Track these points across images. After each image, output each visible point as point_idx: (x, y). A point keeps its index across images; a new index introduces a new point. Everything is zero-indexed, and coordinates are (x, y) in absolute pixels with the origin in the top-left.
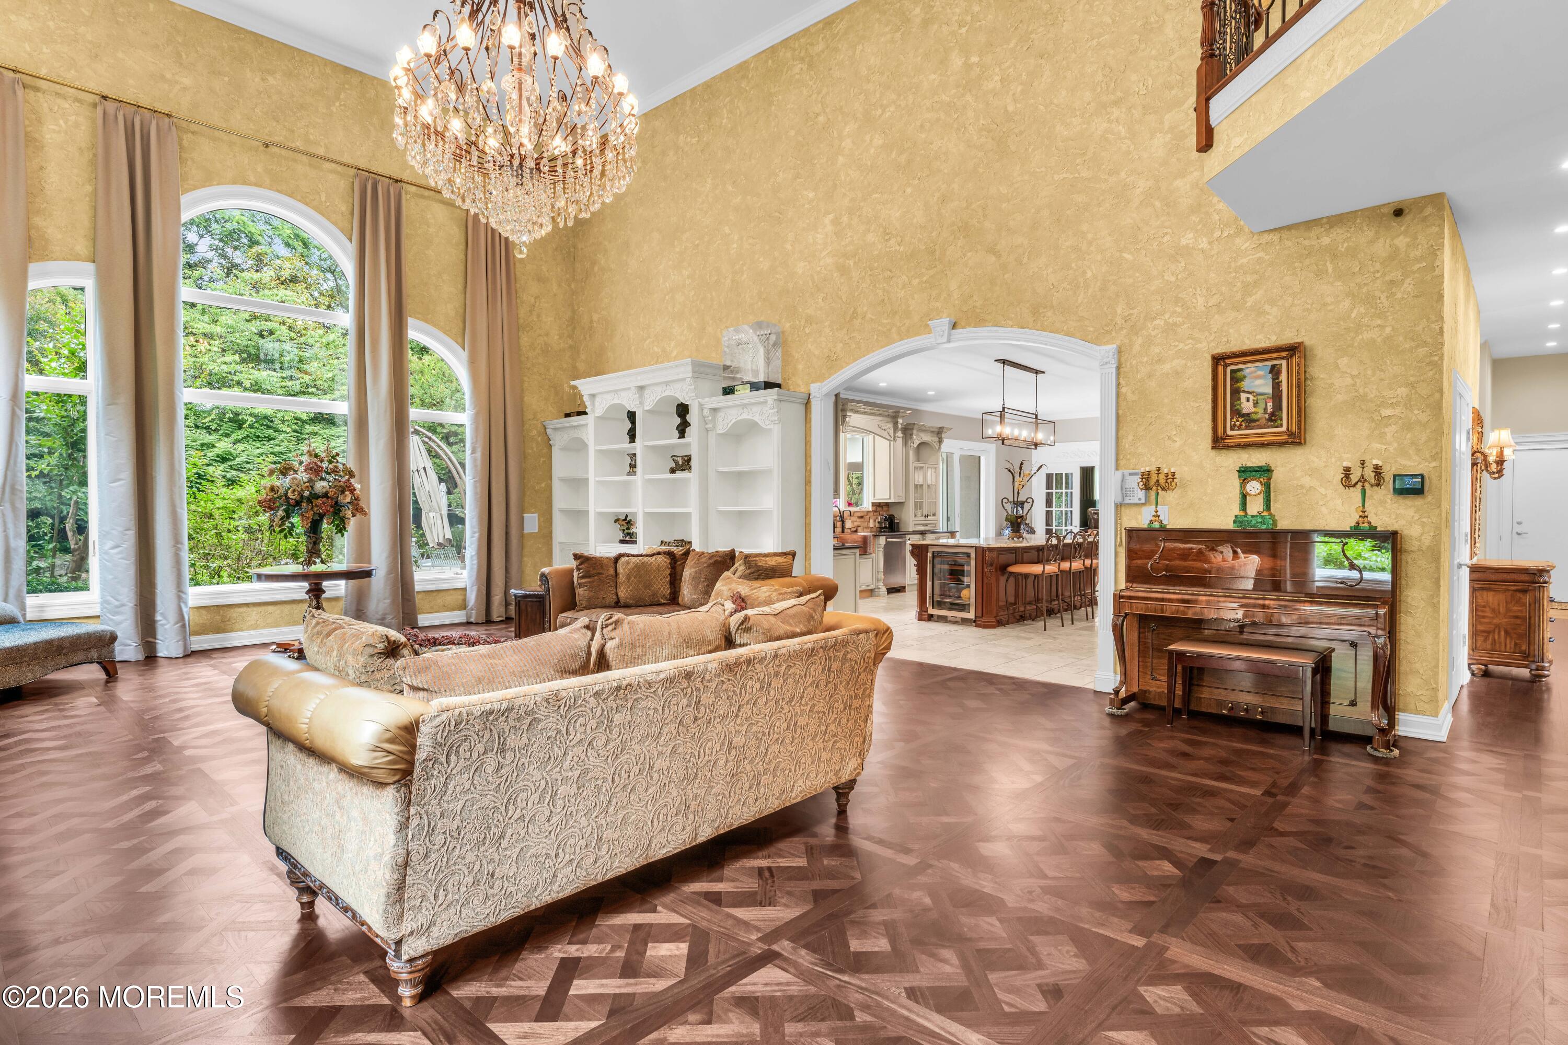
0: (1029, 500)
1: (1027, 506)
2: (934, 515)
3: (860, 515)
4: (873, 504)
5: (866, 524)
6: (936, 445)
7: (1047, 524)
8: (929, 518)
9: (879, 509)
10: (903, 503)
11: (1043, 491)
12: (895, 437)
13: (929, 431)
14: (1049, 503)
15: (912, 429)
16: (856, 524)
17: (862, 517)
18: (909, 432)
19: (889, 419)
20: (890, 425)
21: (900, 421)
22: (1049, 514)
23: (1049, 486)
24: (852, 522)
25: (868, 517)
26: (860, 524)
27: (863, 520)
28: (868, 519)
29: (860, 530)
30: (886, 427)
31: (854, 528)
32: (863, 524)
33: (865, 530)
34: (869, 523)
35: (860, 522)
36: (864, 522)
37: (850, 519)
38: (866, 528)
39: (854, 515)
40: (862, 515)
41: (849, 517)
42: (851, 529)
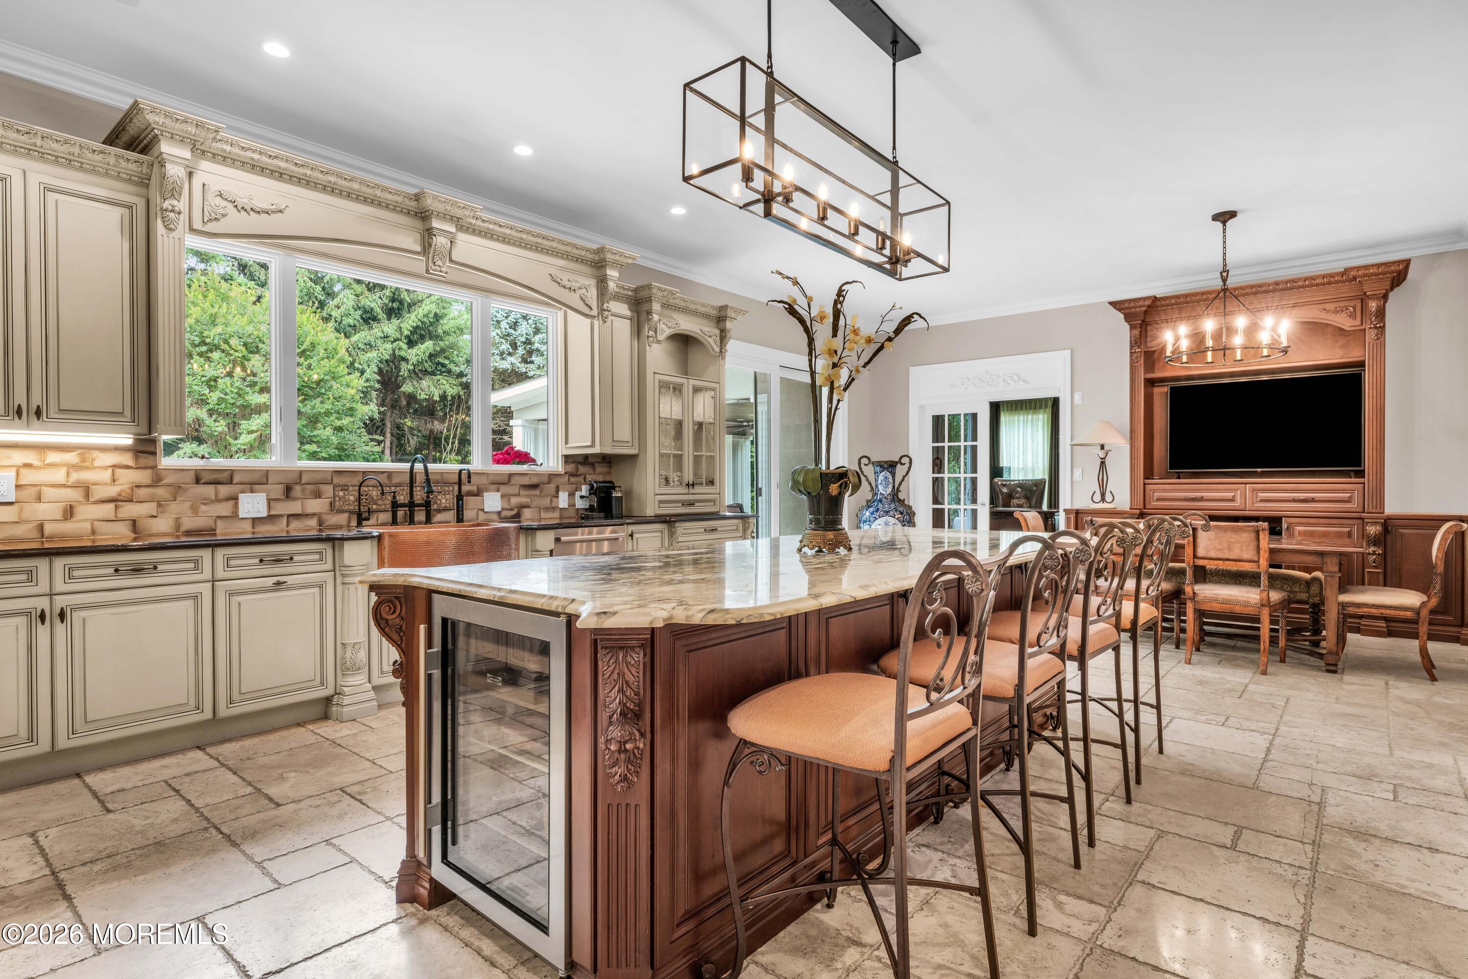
0: (905, 460)
1: (900, 470)
2: (711, 482)
3: (526, 481)
4: (567, 459)
5: (546, 502)
6: (713, 343)
7: (936, 501)
8: (698, 489)
9: (582, 469)
10: (632, 458)
11: (928, 444)
12: (602, 310)
13: (695, 313)
14: (938, 464)
15: (649, 300)
16: (515, 501)
17: (534, 487)
18: (645, 307)
19: (586, 269)
20: (591, 283)
21: (612, 273)
22: (937, 484)
23: (937, 436)
24: (502, 496)
25: (552, 486)
26: (528, 500)
27: (537, 492)
28: (553, 492)
29: (527, 514)
30: (575, 285)
31: (511, 509)
32: (538, 502)
33: (544, 515)
34: (554, 499)
35: (528, 496)
36: (540, 496)
37: (498, 491)
38: (547, 509)
39: (509, 481)
40: (535, 481)
41: (495, 486)
42: (499, 513)
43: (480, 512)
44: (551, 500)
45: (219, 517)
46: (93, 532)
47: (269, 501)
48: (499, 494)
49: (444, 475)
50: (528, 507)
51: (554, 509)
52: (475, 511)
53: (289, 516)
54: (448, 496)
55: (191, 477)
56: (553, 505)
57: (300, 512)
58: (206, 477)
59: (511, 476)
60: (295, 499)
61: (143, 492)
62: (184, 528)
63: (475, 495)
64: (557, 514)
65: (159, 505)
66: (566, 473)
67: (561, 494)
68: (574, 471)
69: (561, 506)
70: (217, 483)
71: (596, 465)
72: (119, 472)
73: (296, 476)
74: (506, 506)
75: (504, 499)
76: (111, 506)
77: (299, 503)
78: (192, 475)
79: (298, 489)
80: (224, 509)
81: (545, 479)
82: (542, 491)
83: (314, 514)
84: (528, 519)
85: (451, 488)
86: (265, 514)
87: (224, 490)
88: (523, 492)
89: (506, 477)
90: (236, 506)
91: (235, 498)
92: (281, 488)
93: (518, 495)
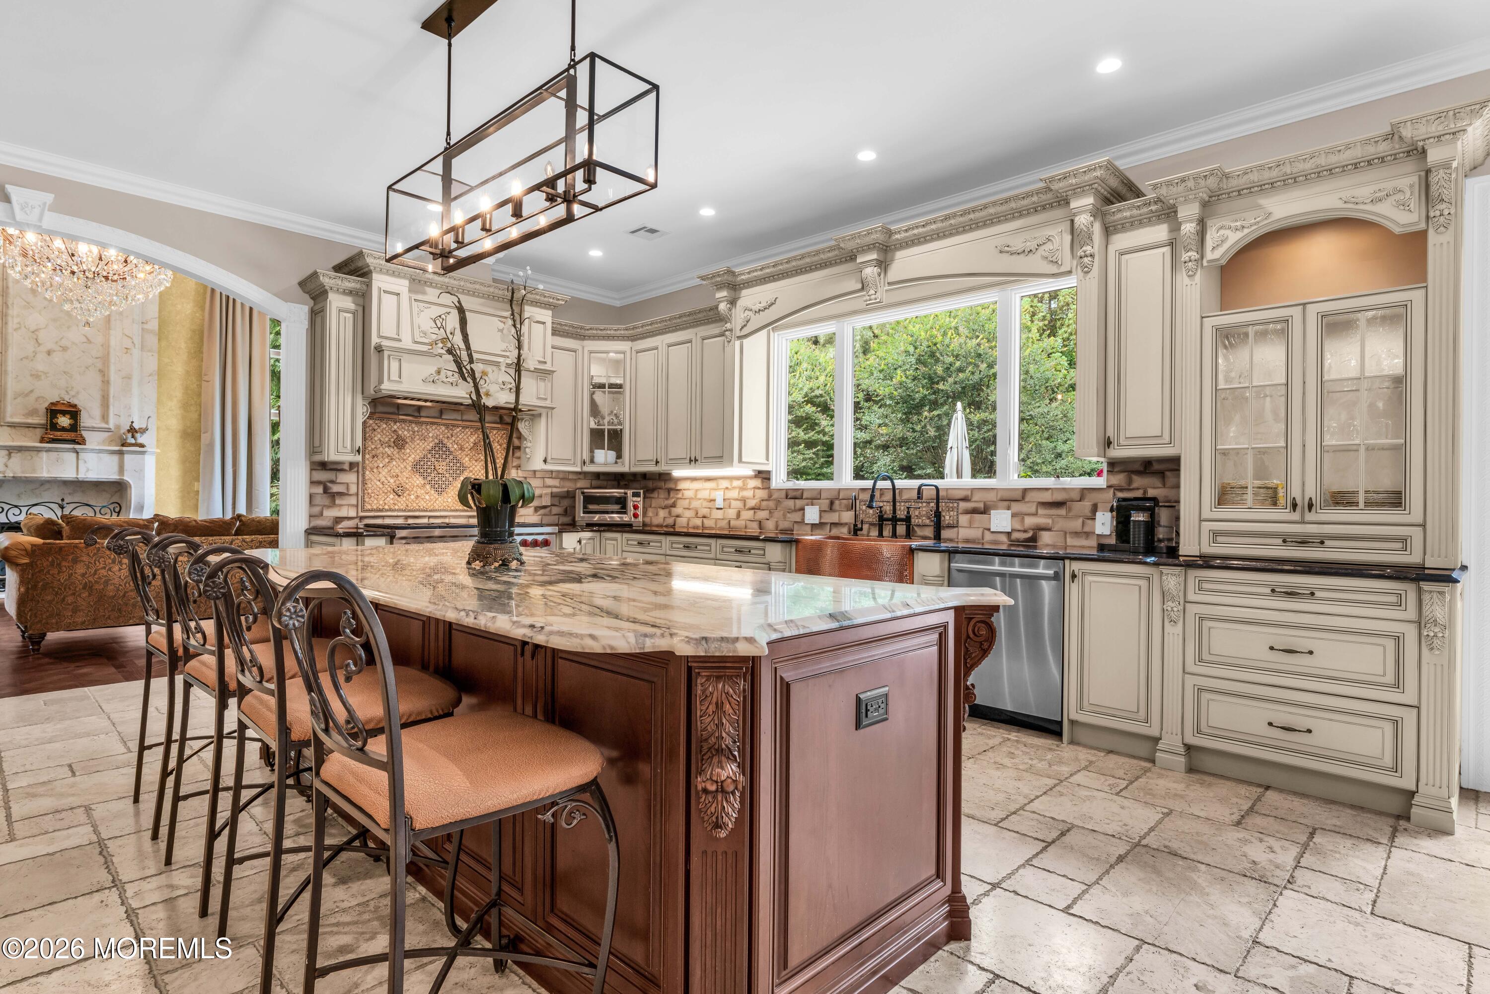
4: (1113, 467)
8: (1333, 514)
9: (1140, 481)
12: (1079, 259)
13: (1323, 174)
16: (1030, 521)
17: (1059, 505)
19: (1055, 214)
20: (1063, 228)
24: (1013, 515)
25: (1087, 504)
26: (1049, 521)
27: (1062, 511)
28: (1087, 512)
29: (1046, 538)
30: (1032, 245)
31: (1025, 531)
32: (1061, 524)
33: (1070, 541)
34: (1089, 522)
35: (1049, 516)
36: (1066, 517)
37: (1009, 508)
38: (1076, 534)
39: (1023, 497)
40: (1059, 497)
41: (1006, 503)
42: (1009, 534)
43: (986, 532)
44: (1083, 523)
45: (796, 522)
46: (746, 527)
47: (821, 512)
48: (1009, 513)
49: (950, 492)
50: (1049, 530)
51: (1088, 534)
52: (981, 530)
53: (831, 524)
54: (952, 513)
55: (783, 494)
56: (1086, 529)
57: (837, 521)
58: (791, 494)
59: (1025, 491)
60: (835, 511)
61: (764, 503)
62: (779, 528)
63: (982, 513)
64: (1093, 542)
65: (770, 512)
66: (1109, 487)
67: (1099, 515)
68: (1124, 484)
69: (1098, 532)
70: (795, 498)
71: (1168, 474)
72: (757, 491)
73: (836, 493)
74: (1018, 527)
75: (1016, 519)
76: (752, 512)
77: (837, 514)
78: (784, 493)
79: (837, 502)
80: (797, 517)
81: (1076, 496)
82: (1069, 510)
83: (846, 524)
84: (1047, 545)
85: (955, 505)
86: (817, 522)
87: (799, 503)
88: (1041, 511)
89: (1020, 494)
90: (804, 515)
91: (803, 509)
92: (828, 502)
93: (1035, 514)
